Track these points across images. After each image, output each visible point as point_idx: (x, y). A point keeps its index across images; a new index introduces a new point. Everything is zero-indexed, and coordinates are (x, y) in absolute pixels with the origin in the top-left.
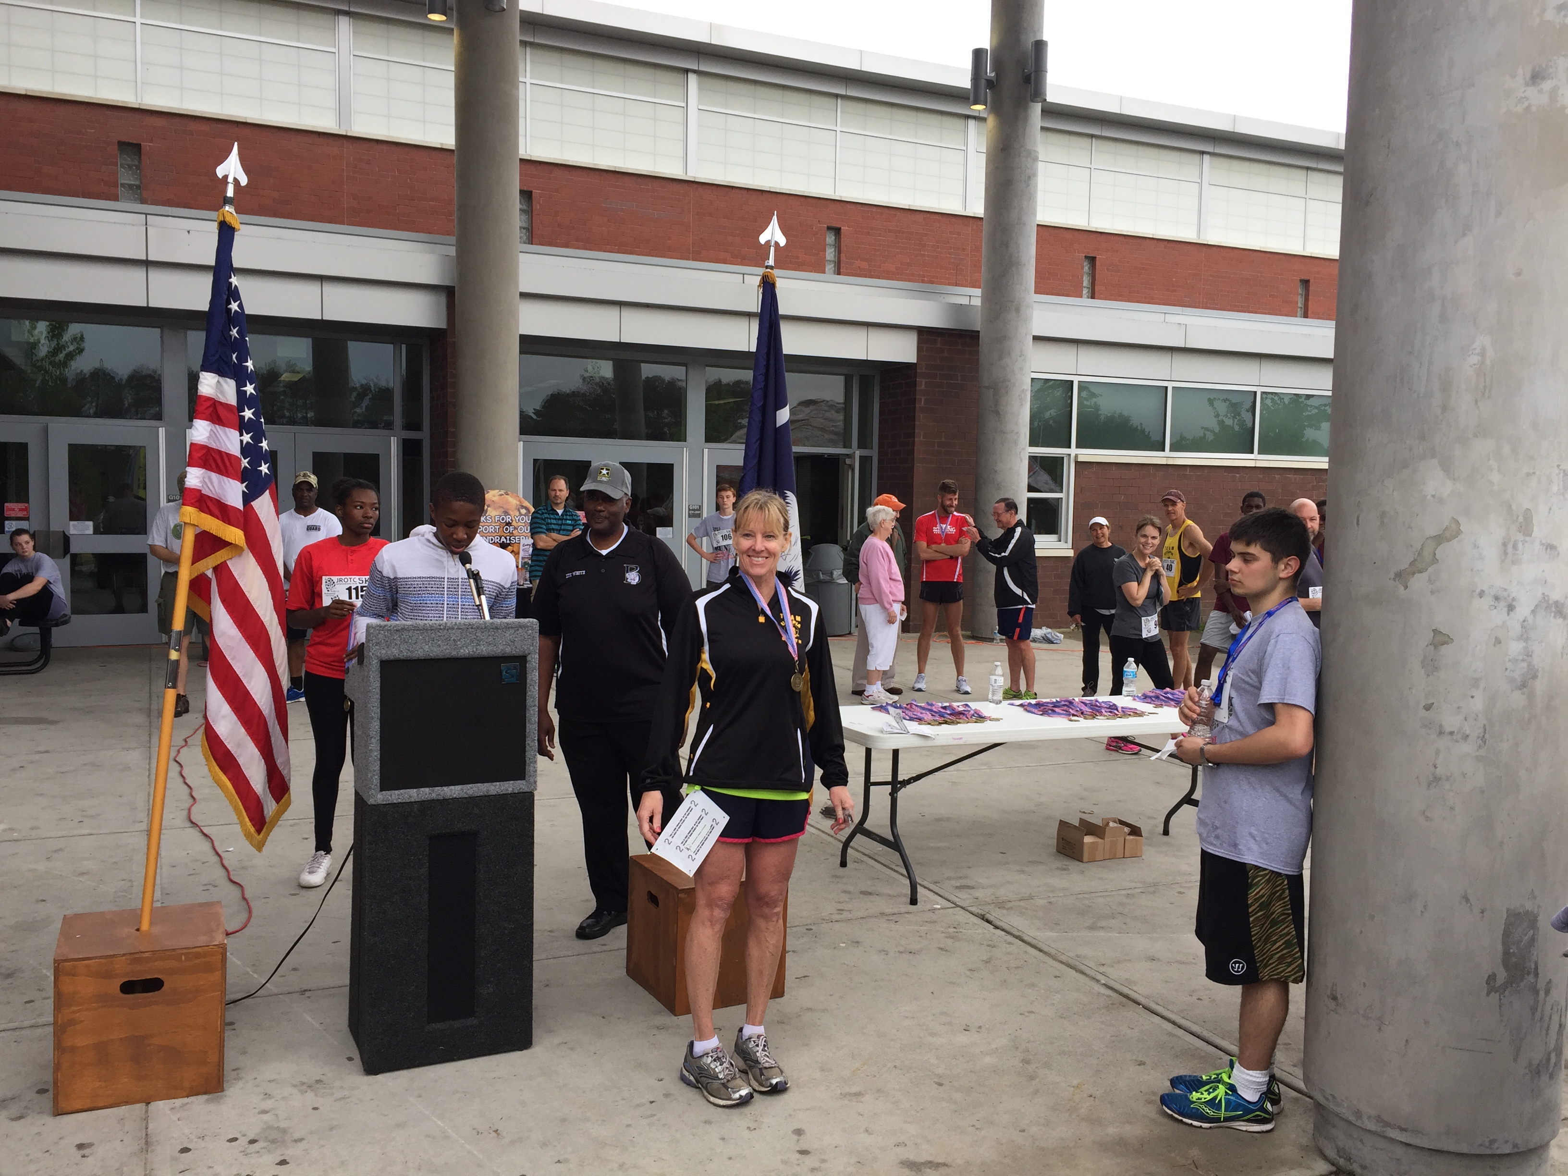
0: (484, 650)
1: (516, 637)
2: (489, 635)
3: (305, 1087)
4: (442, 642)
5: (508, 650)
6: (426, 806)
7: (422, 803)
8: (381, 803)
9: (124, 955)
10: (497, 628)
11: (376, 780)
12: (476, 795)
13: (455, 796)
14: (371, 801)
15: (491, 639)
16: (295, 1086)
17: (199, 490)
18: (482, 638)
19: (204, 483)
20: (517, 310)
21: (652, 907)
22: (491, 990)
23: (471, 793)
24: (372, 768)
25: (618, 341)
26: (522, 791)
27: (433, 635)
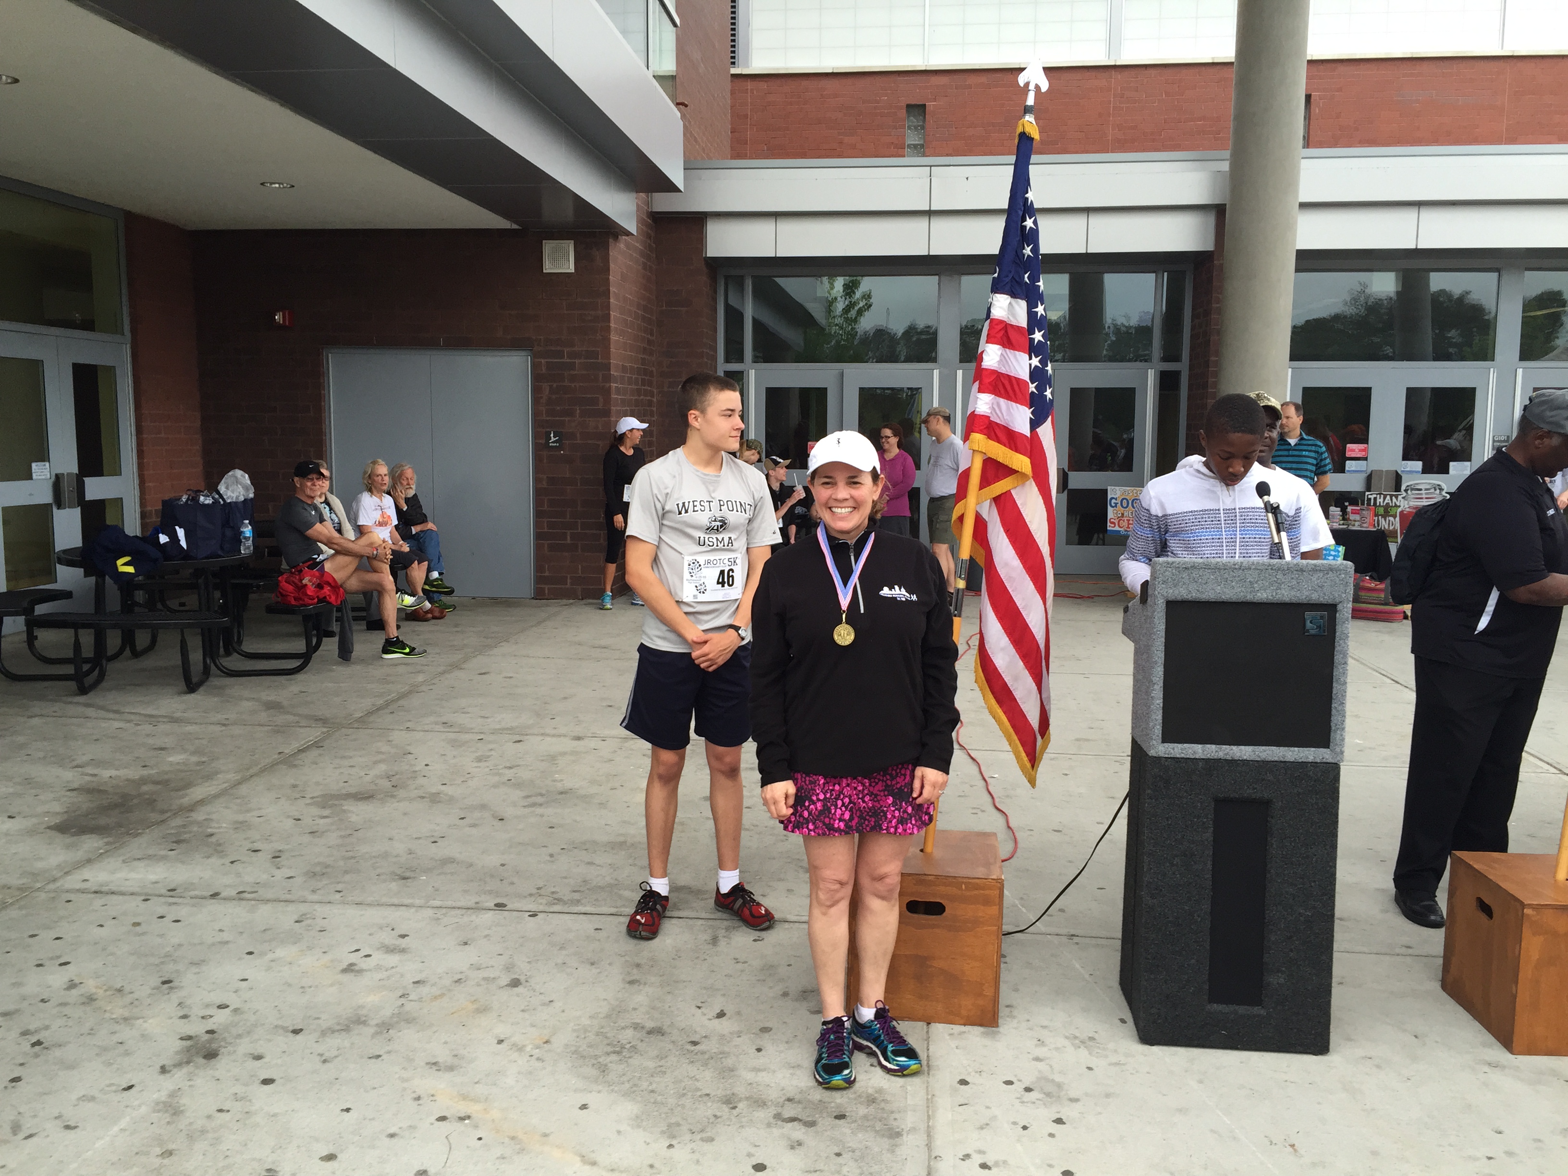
0: (1286, 594)
1: (1326, 582)
2: (1292, 578)
3: (1077, 1041)
4: (1237, 583)
5: (1316, 597)
6: (1212, 764)
7: (1207, 761)
8: (1163, 755)
10: (1302, 570)
11: (1158, 730)
12: (1270, 759)
13: (1245, 758)
14: (1152, 753)
15: (1294, 582)
16: (1067, 1037)
17: (989, 417)
18: (1283, 580)
19: (993, 409)
20: (1296, 223)
21: (1483, 917)
22: (1282, 981)
23: (1264, 757)
24: (1154, 717)
25: (1414, 247)
26: (1324, 760)
27: (1226, 576)
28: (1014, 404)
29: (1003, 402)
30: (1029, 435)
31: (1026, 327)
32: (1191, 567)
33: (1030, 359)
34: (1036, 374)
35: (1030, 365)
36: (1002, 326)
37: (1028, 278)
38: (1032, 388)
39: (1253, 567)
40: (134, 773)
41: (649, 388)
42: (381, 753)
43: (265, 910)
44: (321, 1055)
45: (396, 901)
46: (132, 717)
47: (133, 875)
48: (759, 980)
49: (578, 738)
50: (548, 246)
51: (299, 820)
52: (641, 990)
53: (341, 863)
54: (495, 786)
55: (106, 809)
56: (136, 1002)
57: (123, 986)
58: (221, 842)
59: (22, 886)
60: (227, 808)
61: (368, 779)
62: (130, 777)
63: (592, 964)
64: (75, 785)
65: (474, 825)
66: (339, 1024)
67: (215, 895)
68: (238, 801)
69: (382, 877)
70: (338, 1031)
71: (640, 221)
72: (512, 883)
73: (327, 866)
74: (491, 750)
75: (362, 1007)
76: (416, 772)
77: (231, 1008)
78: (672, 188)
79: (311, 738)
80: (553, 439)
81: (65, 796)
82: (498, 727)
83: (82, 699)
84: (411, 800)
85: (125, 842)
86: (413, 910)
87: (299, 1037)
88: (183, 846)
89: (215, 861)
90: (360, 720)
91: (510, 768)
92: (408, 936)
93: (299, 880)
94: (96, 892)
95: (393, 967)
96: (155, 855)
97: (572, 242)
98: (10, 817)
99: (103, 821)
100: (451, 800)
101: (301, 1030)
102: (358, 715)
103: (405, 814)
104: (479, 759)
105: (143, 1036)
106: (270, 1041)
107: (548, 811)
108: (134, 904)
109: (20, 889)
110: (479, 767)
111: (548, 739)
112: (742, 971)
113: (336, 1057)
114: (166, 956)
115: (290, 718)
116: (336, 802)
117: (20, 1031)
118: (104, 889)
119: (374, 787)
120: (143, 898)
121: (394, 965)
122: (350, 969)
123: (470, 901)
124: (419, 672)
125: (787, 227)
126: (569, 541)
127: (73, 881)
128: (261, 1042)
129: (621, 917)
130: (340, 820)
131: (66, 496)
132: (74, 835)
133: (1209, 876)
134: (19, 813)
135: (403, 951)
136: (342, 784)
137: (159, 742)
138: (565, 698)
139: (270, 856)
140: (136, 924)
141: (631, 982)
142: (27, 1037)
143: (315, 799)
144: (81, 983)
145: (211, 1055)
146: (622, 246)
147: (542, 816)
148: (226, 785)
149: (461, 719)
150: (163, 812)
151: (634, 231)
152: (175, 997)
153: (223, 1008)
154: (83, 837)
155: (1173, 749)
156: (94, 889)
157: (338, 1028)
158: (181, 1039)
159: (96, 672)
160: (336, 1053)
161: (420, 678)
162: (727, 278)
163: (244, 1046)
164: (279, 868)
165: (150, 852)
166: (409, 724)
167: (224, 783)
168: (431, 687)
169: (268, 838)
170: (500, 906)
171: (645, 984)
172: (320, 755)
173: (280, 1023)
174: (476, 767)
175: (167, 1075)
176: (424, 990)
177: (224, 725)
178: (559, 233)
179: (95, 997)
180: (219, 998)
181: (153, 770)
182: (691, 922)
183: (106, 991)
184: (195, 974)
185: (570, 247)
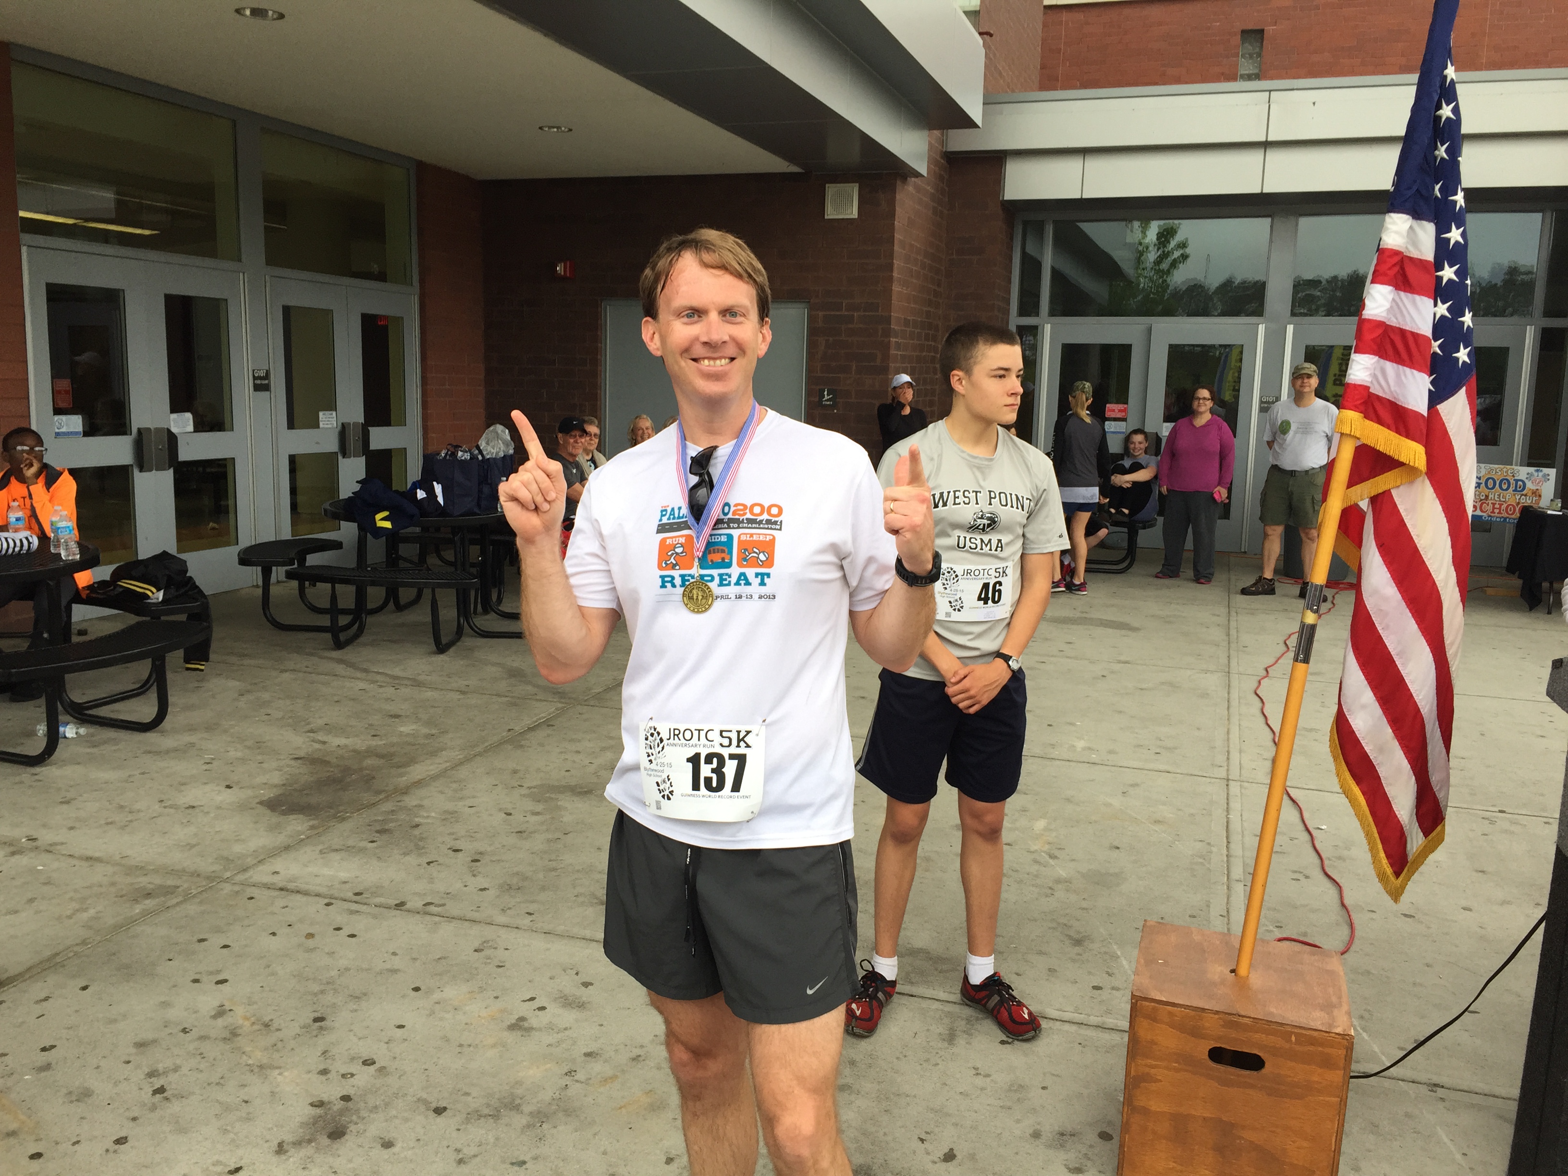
9: (1217, 1012)
17: (1368, 388)
19: (1375, 376)
28: (1407, 370)
29: (1390, 367)
30: (1426, 414)
31: (1433, 261)
33: (1435, 305)
34: (1440, 327)
35: (1435, 315)
36: (1396, 259)
37: (1440, 190)
38: (1435, 346)
40: (361, 743)
43: (447, 930)
44: (458, 1151)
46: (379, 677)
47: (326, 871)
48: (1002, 1107)
50: (831, 190)
51: (510, 814)
52: (851, 1103)
53: (541, 876)
55: (321, 784)
56: (280, 1045)
57: (271, 1020)
58: (424, 836)
59: (213, 875)
60: (442, 792)
61: (592, 768)
62: (358, 747)
64: (302, 754)
66: (488, 1105)
67: (400, 905)
68: (454, 786)
69: (581, 899)
70: (485, 1116)
71: (932, 161)
73: (525, 879)
75: (519, 1083)
77: (377, 1066)
78: (967, 123)
79: (543, 715)
80: (826, 397)
81: (288, 766)
83: (336, 654)
85: (329, 827)
87: (441, 1120)
88: (385, 837)
89: (412, 860)
90: (598, 697)
92: (591, 984)
93: (492, 893)
94: (281, 889)
95: (566, 1029)
96: (354, 847)
97: (857, 185)
98: (228, 787)
99: (314, 800)
101: (445, 1109)
102: (598, 690)
105: (273, 1093)
106: (407, 1120)
108: (313, 908)
109: (210, 878)
112: (982, 1089)
113: (475, 1156)
114: (328, 983)
115: (529, 688)
116: (553, 796)
117: (147, 1070)
118: (291, 886)
119: (595, 780)
120: (326, 901)
121: (568, 1025)
122: (519, 1026)
125: (1095, 164)
127: (261, 874)
128: (397, 1121)
130: (553, 818)
131: (351, 445)
132: (284, 813)
134: (238, 783)
135: (581, 1006)
136: (563, 773)
137: (392, 708)
139: (470, 859)
140: (310, 936)
142: (153, 1079)
143: (532, 790)
144: (230, 1010)
145: (337, 1134)
146: (911, 189)
148: (448, 764)
150: (379, 792)
151: (924, 172)
152: (322, 1042)
153: (369, 1065)
154: (292, 817)
156: (280, 885)
157: (486, 1111)
158: (312, 1105)
159: (356, 625)
160: (473, 1150)
162: (1026, 224)
163: (376, 1127)
164: (474, 876)
165: (350, 843)
167: (446, 762)
169: (473, 835)
171: (858, 1093)
172: (548, 736)
173: (425, 1096)
175: (284, 1157)
176: (597, 1067)
177: (462, 693)
178: (841, 176)
179: (239, 1031)
180: (365, 1050)
181: (381, 740)
183: (253, 1023)
184: (352, 1011)
185: (854, 190)
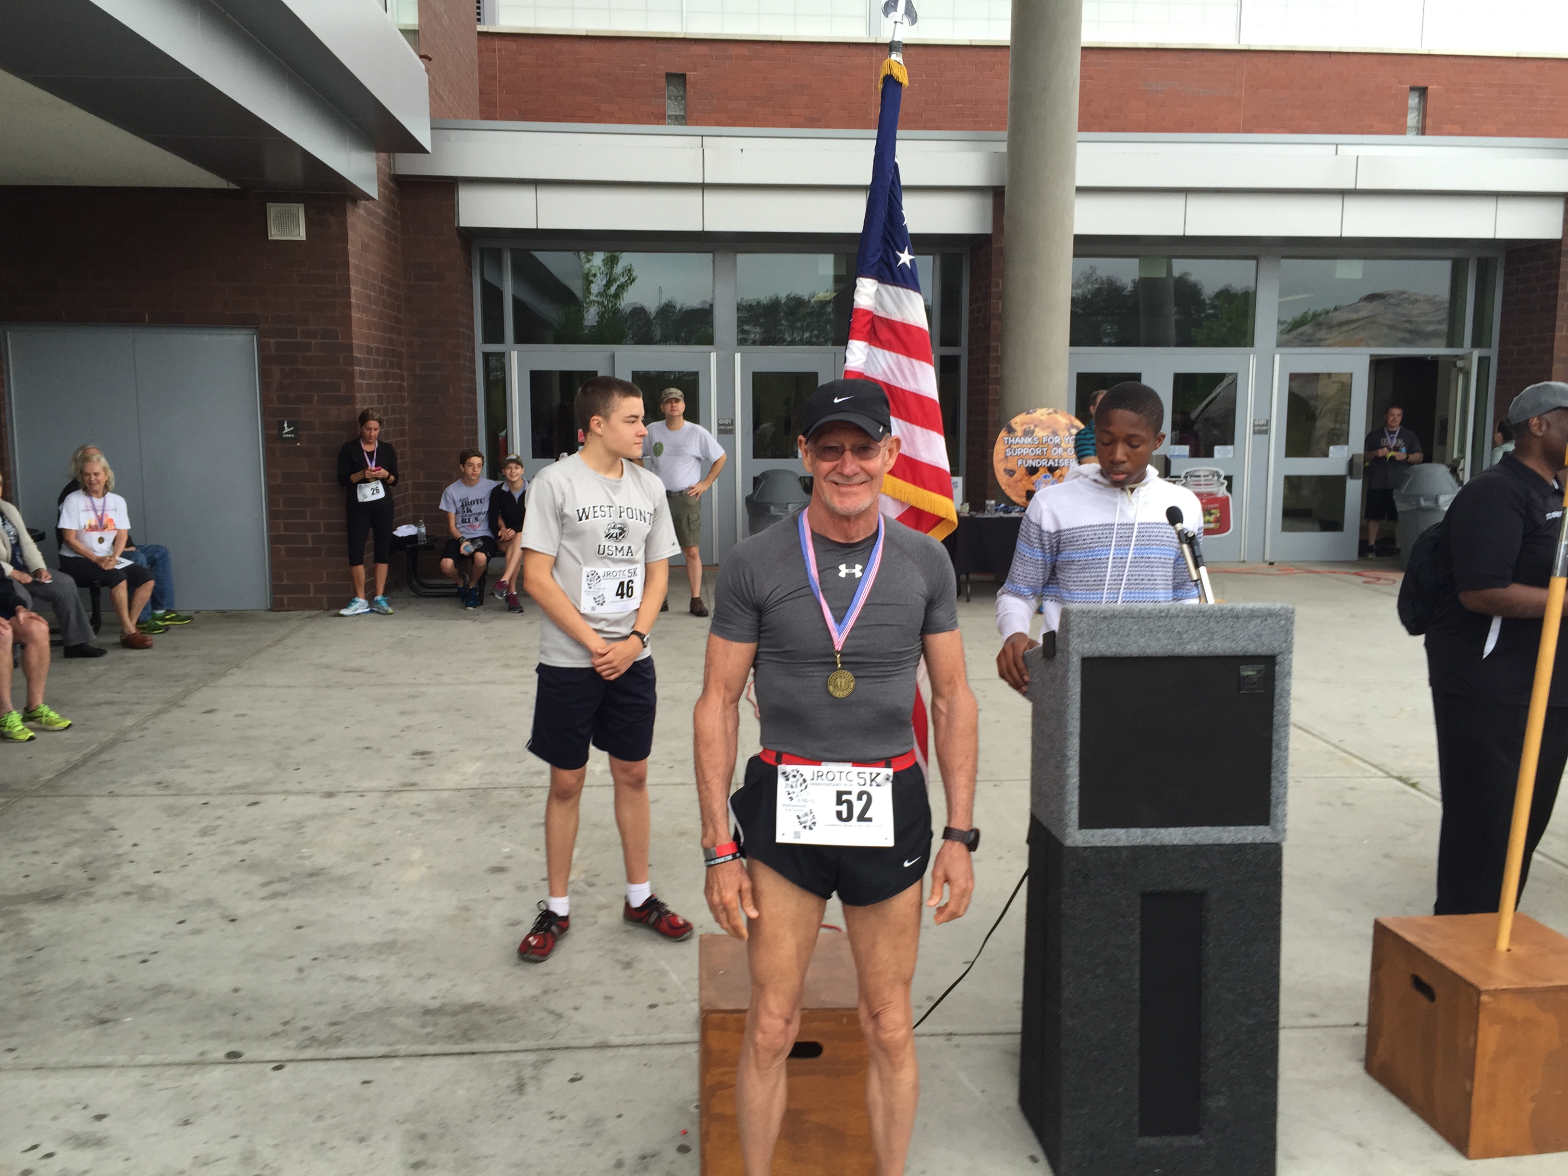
0: (1220, 646)
1: (1264, 630)
2: (1227, 627)
4: (1163, 634)
5: (1253, 648)
6: (1137, 853)
7: (1133, 849)
8: (1081, 845)
10: (1237, 617)
11: (1074, 815)
12: (1203, 842)
13: (1175, 842)
14: (1069, 842)
15: (1228, 630)
18: (1216, 629)
20: (1072, 208)
21: (1421, 999)
22: (1222, 1103)
23: (1196, 841)
24: (1069, 799)
25: (1182, 234)
26: (1265, 841)
27: (1151, 625)
32: (1111, 616)
36: (869, 318)
39: (1182, 614)
41: (398, 371)
42: (75, 831)
45: (90, 1060)
48: (583, 1145)
49: (330, 795)
50: (273, 210)
53: (15, 1004)
54: (224, 871)
61: (56, 870)
63: (362, 1140)
65: (197, 932)
69: (72, 1022)
71: (382, 184)
72: (249, 1019)
74: (219, 818)
76: (120, 855)
78: (417, 148)
80: (287, 430)
82: (229, 784)
84: (113, 898)
86: (113, 1072)
90: (50, 785)
91: (244, 842)
92: (107, 1115)
95: (85, 1172)
97: (302, 205)
100: (166, 895)
102: (47, 777)
103: (105, 920)
104: (204, 833)
107: (294, 903)
110: (202, 844)
111: (292, 798)
112: (561, 1131)
116: (12, 908)
119: (64, 882)
123: (190, 1052)
124: (127, 713)
125: (547, 196)
126: (310, 545)
129: (394, 1060)
130: (17, 935)
133: (1137, 986)
135: (99, 1142)
136: (22, 880)
138: (312, 740)
141: (416, 1166)
146: (361, 211)
147: (286, 911)
149: (181, 776)
151: (375, 195)
155: (1093, 836)
161: (129, 722)
162: (482, 251)
166: (112, 788)
168: (144, 733)
170: (233, 1056)
171: (434, 1167)
174: (199, 844)
178: (286, 195)
182: (487, 1059)
185: (300, 211)
